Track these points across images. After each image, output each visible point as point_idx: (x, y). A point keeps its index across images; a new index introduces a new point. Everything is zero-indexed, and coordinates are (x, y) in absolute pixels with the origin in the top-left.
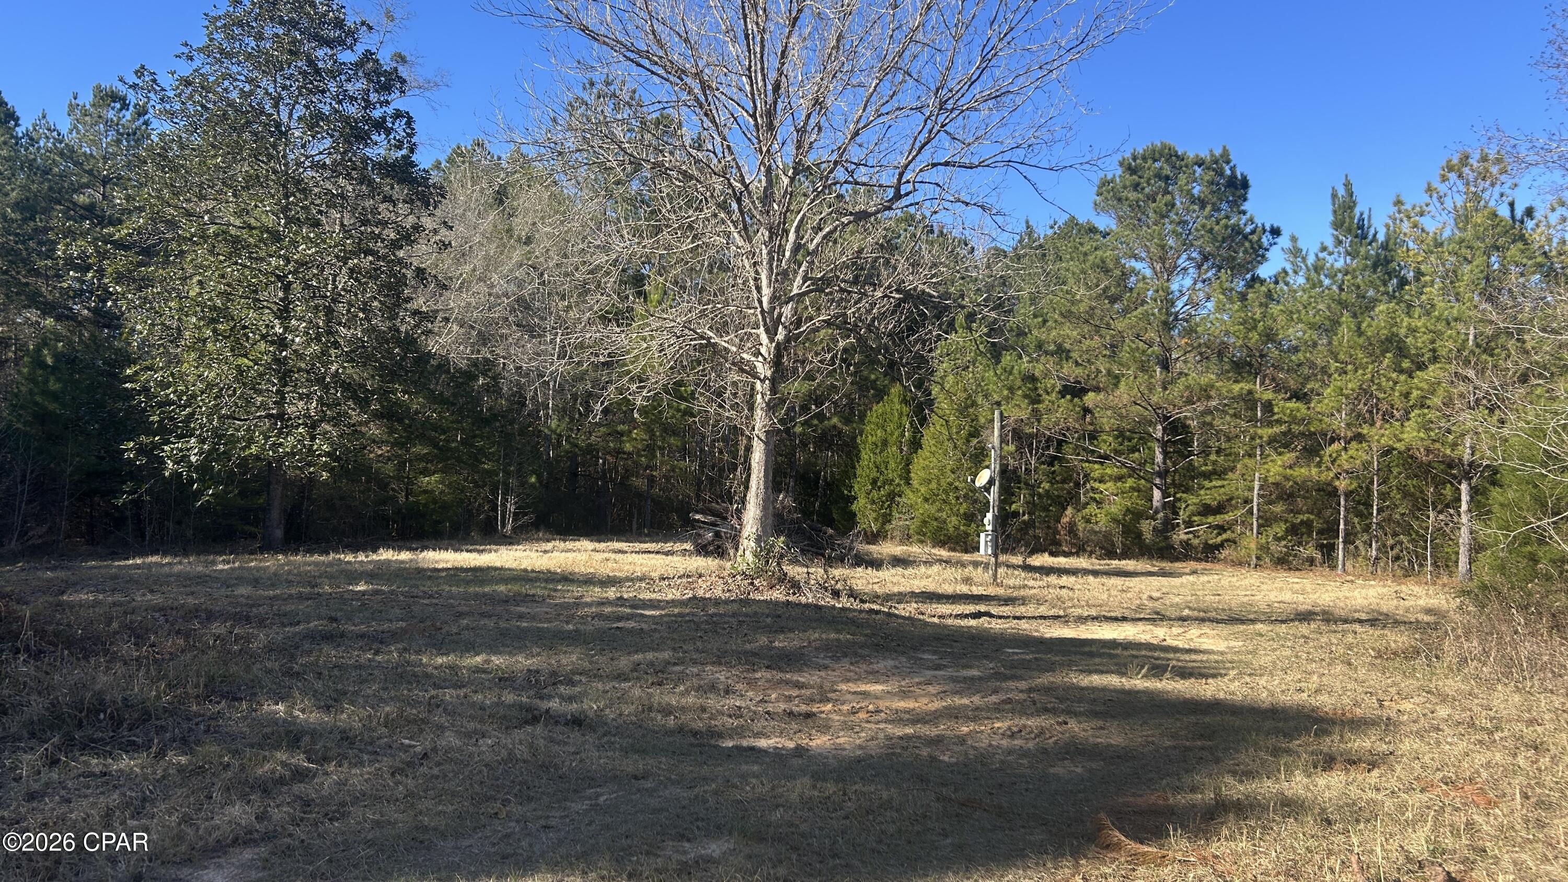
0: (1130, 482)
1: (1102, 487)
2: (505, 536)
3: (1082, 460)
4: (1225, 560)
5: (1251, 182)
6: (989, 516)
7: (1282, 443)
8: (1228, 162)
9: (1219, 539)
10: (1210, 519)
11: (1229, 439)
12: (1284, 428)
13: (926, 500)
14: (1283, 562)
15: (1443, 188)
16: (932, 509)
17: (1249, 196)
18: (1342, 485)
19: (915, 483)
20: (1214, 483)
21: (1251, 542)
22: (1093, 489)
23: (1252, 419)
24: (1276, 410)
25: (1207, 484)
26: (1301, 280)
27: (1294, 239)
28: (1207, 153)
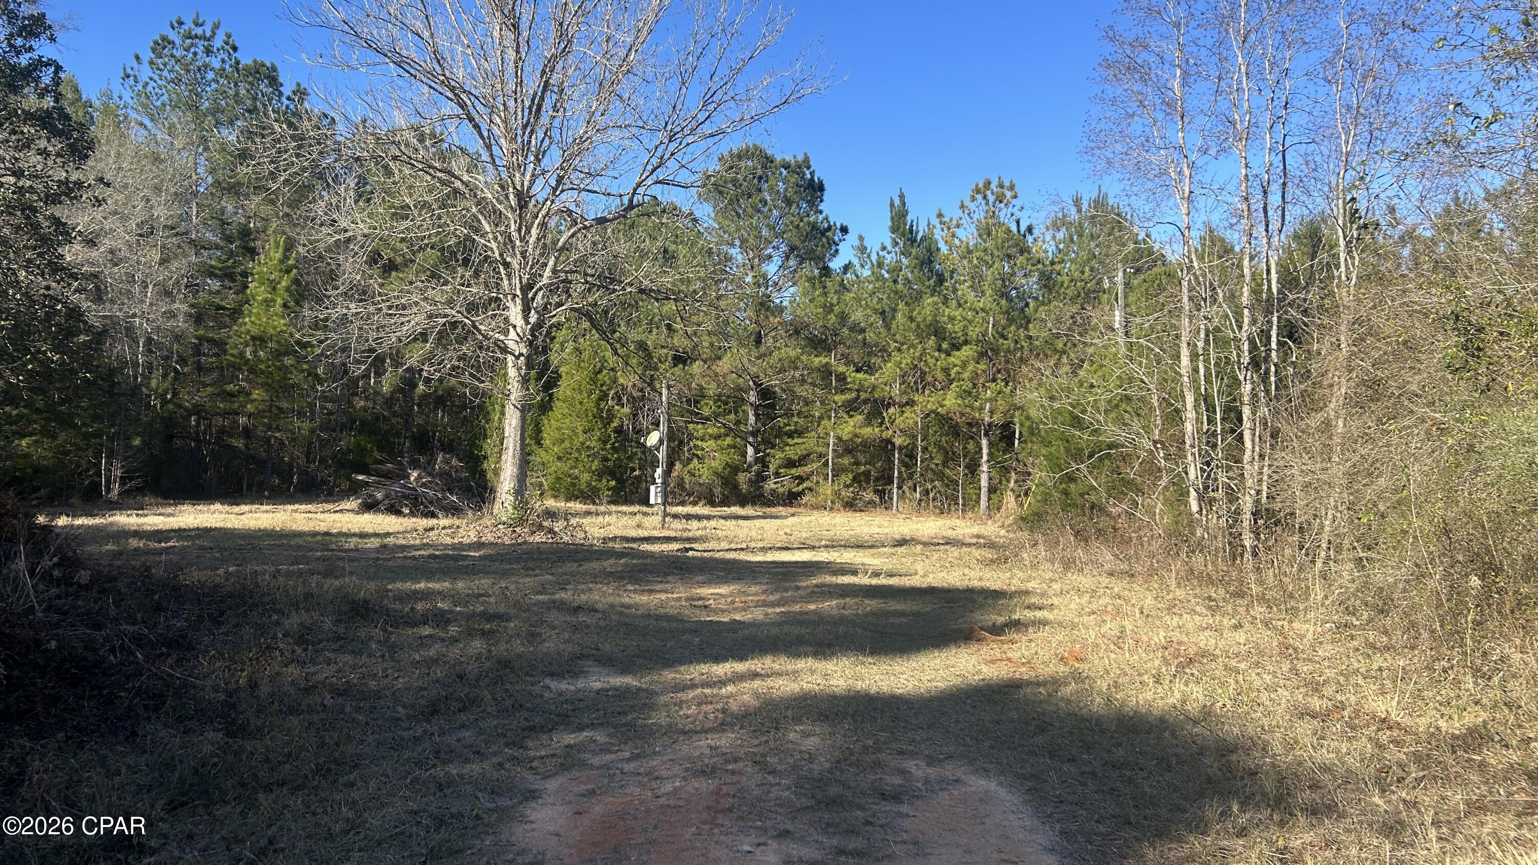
0: (728, 440)
1: (704, 445)
2: (111, 502)
3: (686, 422)
4: (805, 505)
5: (826, 186)
6: (659, 471)
7: (851, 408)
8: (808, 168)
9: (800, 488)
10: (793, 471)
11: (807, 404)
12: (854, 395)
13: (559, 458)
14: (850, 505)
15: (972, 206)
16: (563, 466)
17: (824, 198)
18: (898, 441)
19: (547, 442)
20: (796, 440)
21: (827, 489)
22: (695, 446)
23: (828, 386)
24: (849, 380)
25: (790, 441)
26: (866, 272)
27: (861, 238)
28: (792, 158)
